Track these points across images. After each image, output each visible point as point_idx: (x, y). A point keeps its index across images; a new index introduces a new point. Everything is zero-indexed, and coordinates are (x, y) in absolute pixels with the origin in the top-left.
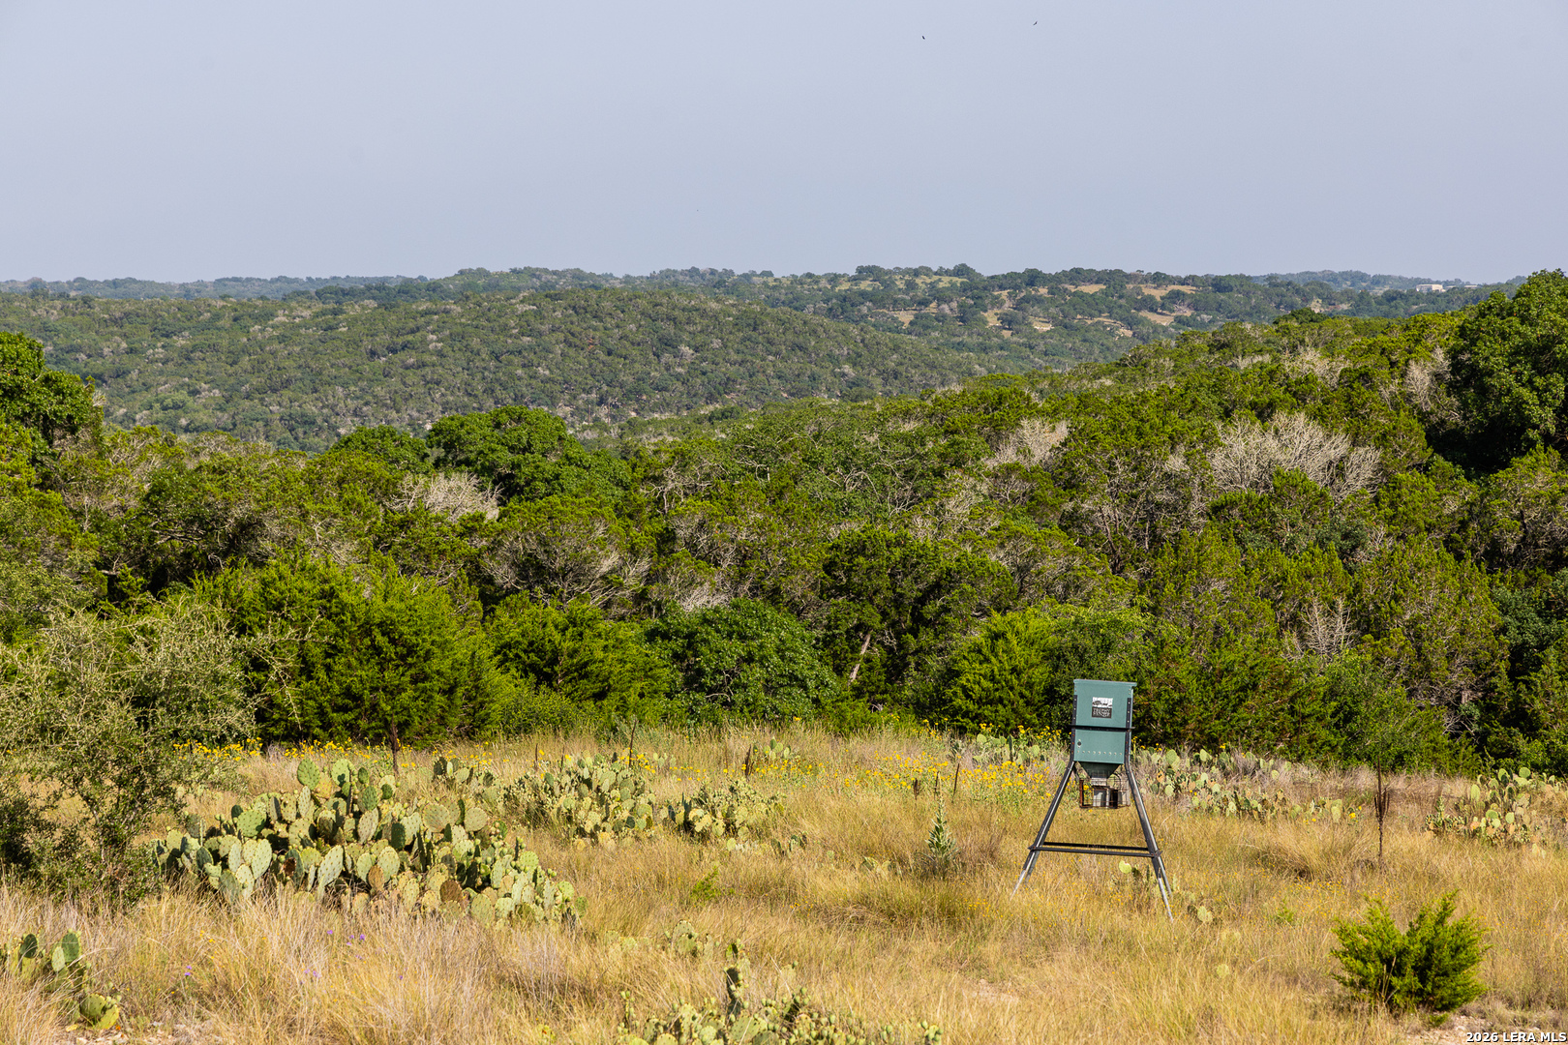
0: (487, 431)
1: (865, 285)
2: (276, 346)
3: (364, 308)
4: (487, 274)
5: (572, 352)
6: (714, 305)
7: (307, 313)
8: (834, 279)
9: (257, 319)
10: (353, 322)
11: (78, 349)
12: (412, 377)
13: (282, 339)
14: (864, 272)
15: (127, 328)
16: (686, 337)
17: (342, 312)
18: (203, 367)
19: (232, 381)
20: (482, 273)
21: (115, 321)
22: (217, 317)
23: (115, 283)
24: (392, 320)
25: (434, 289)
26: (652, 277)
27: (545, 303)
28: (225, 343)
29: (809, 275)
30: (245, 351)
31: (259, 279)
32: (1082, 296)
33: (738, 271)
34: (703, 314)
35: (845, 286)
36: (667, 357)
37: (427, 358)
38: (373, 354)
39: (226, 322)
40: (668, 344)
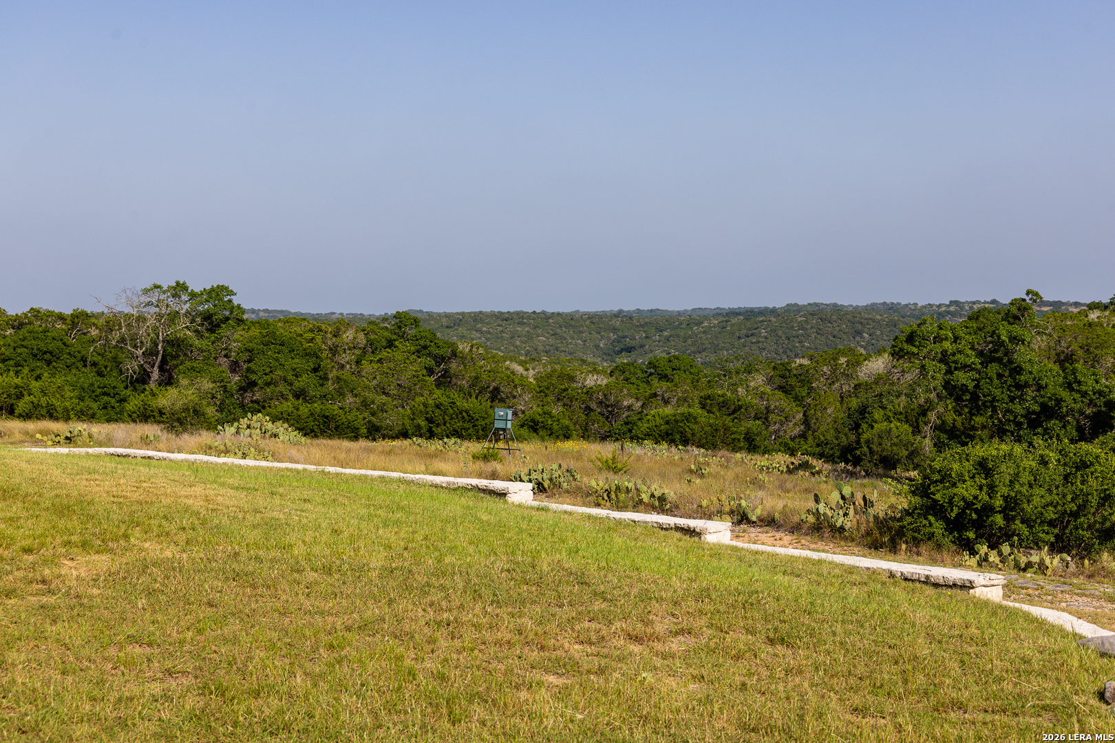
0: (666, 363)
1: (952, 309)
2: (702, 335)
3: (738, 319)
4: (798, 305)
5: (819, 337)
6: (879, 317)
7: (716, 322)
8: (939, 306)
9: (696, 324)
10: (732, 325)
11: (626, 337)
12: (754, 347)
13: (704, 332)
14: (952, 303)
15: (646, 329)
16: (866, 330)
17: (729, 321)
18: (673, 343)
19: (684, 349)
20: (796, 305)
21: (641, 326)
22: (681, 324)
23: (651, 311)
24: (748, 324)
25: (773, 311)
26: (867, 306)
27: (810, 317)
28: (682, 334)
29: (929, 304)
30: (690, 337)
31: (700, 309)
32: (1042, 312)
33: (903, 303)
34: (874, 321)
35: (943, 309)
36: (858, 338)
37: (760, 339)
38: (739, 338)
39: (684, 326)
40: (859, 333)
